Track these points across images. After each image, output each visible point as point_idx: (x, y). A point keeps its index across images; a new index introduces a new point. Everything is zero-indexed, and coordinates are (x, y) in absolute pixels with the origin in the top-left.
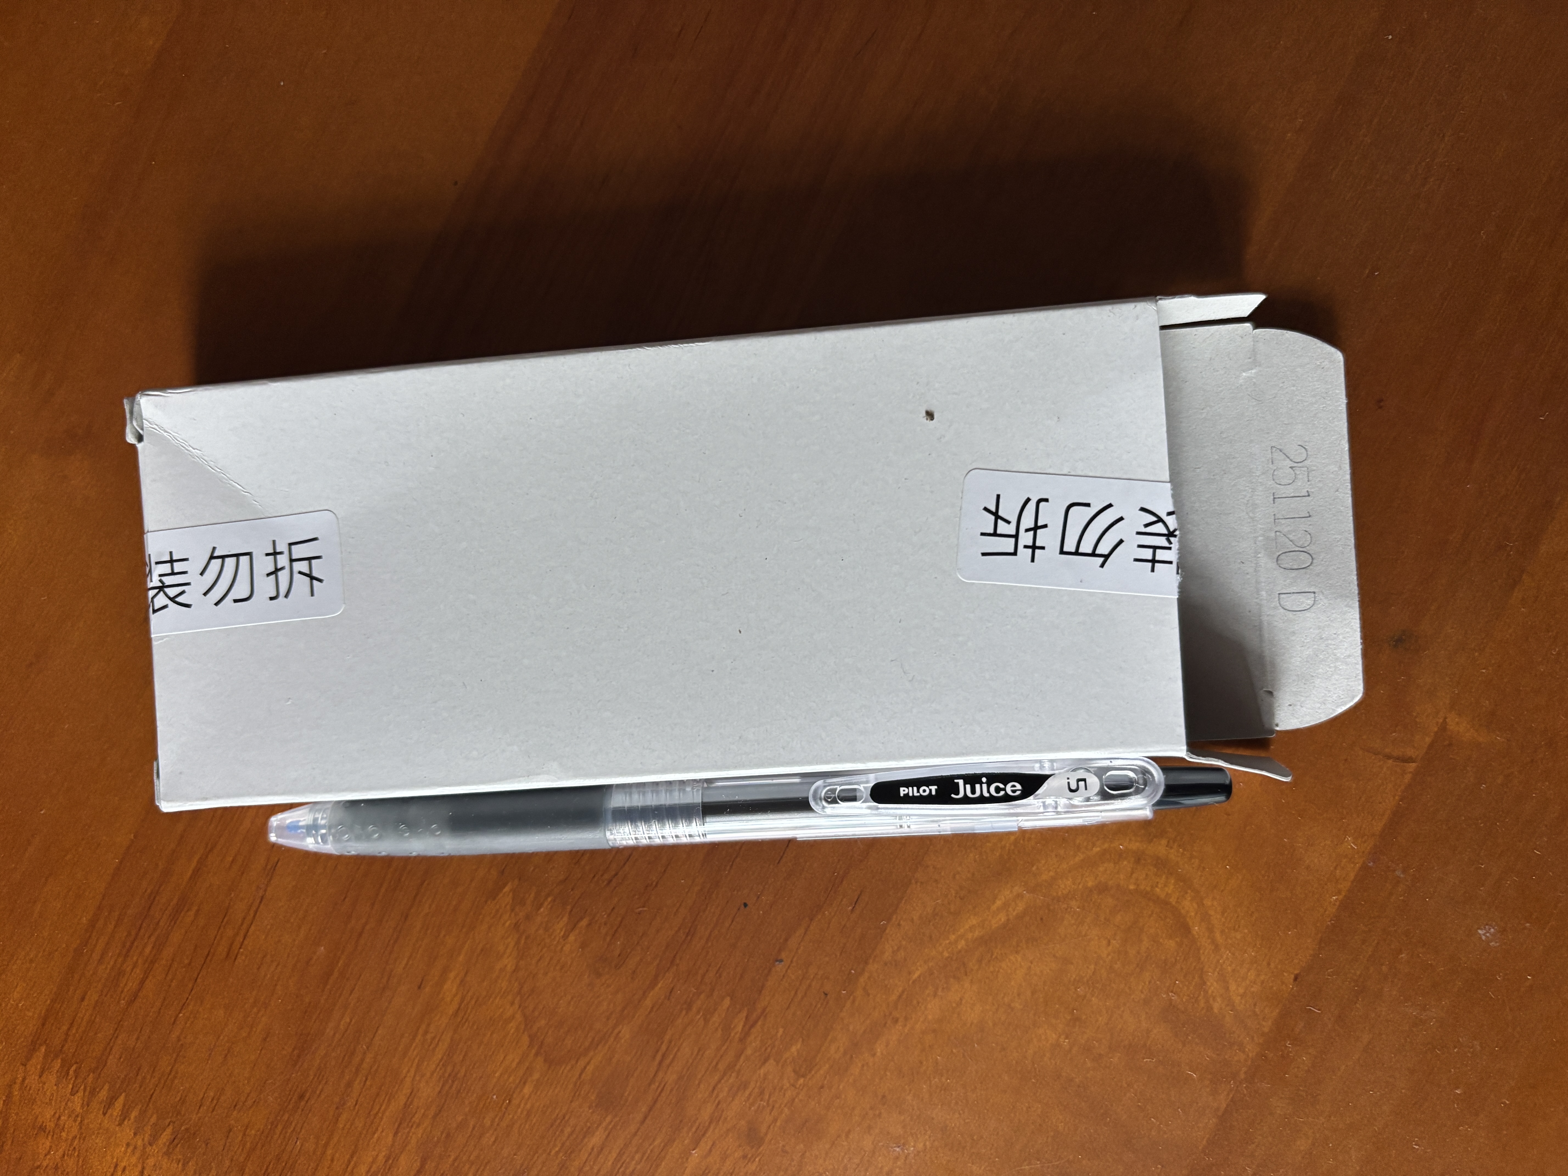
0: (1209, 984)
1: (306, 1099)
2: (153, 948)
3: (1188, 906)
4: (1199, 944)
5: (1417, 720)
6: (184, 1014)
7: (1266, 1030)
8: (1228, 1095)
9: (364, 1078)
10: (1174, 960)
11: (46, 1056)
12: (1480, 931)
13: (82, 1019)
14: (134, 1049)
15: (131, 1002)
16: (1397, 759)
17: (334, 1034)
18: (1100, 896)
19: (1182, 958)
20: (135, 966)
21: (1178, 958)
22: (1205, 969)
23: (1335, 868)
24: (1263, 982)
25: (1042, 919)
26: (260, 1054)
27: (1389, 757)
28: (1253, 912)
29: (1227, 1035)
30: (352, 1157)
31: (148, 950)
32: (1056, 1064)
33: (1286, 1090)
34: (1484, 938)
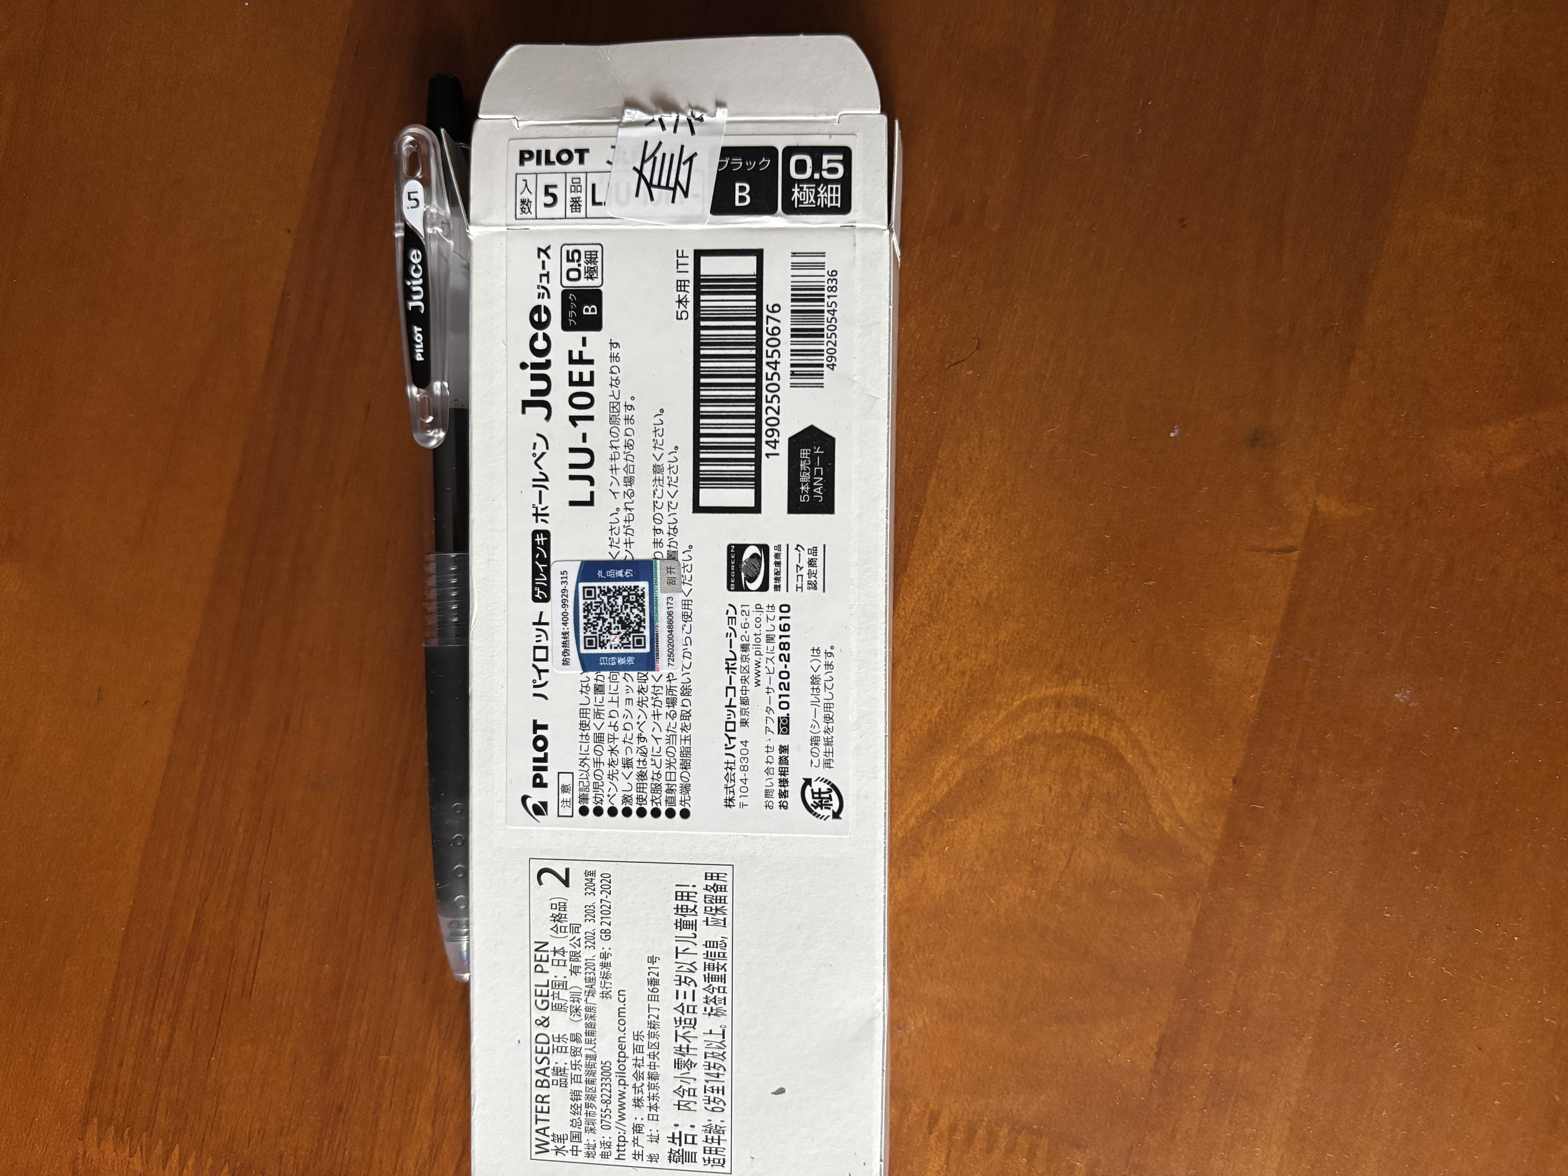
0: (1154, 806)
1: (344, 1111)
2: (174, 1002)
3: (1117, 736)
4: (1136, 770)
5: (1289, 510)
6: (215, 1057)
7: (1218, 837)
8: (1197, 906)
9: (393, 1079)
10: (1116, 792)
11: (100, 1127)
12: (1396, 695)
13: (125, 1083)
14: (177, 1101)
15: (164, 1059)
16: (1280, 551)
17: (356, 1044)
18: (1031, 747)
19: (1124, 787)
20: (161, 1023)
21: (1120, 789)
22: (1147, 793)
23: (1247, 668)
24: (1204, 792)
25: (981, 781)
26: (293, 1079)
27: (1272, 551)
28: (1179, 729)
29: (1183, 851)
30: (398, 1155)
31: (170, 1005)
32: (1029, 915)
33: (1250, 888)
34: (1401, 700)
